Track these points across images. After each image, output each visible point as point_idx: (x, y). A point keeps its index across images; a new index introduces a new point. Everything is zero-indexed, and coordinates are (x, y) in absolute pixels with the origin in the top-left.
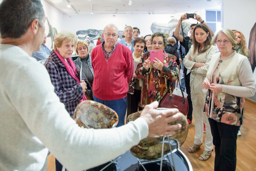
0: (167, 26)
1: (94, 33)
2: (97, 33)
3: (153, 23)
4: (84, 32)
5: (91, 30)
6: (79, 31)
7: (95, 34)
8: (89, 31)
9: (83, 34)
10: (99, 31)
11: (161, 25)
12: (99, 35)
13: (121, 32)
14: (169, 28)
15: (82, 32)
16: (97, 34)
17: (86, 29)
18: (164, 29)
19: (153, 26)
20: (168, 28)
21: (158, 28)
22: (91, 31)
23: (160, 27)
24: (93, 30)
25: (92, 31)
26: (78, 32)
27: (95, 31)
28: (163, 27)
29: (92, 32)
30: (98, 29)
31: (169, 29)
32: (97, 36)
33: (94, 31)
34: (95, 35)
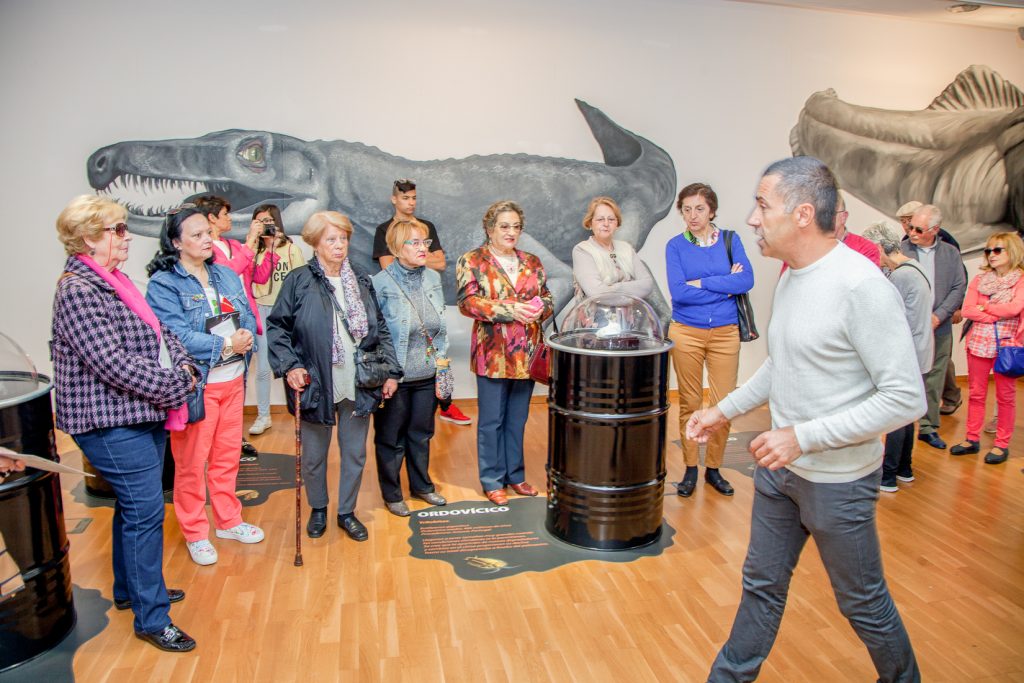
0: (922, 129)
1: (272, 173)
2: (296, 168)
3: (815, 99)
4: (167, 157)
5: (235, 143)
6: (122, 148)
7: (281, 175)
8: (223, 151)
9: (158, 179)
10: (315, 150)
11: (871, 121)
12: (318, 187)
13: (532, 168)
14: (930, 148)
15: (139, 158)
16: (300, 182)
17: (188, 127)
18: (895, 158)
19: (814, 123)
20: (925, 146)
21: (847, 139)
22: (242, 147)
23: (869, 134)
24: (255, 141)
25: (246, 155)
26: (109, 154)
27: (284, 145)
28: (889, 137)
29: (245, 165)
30: (308, 132)
31: (935, 157)
32: (302, 198)
33: (270, 147)
34: (283, 186)
